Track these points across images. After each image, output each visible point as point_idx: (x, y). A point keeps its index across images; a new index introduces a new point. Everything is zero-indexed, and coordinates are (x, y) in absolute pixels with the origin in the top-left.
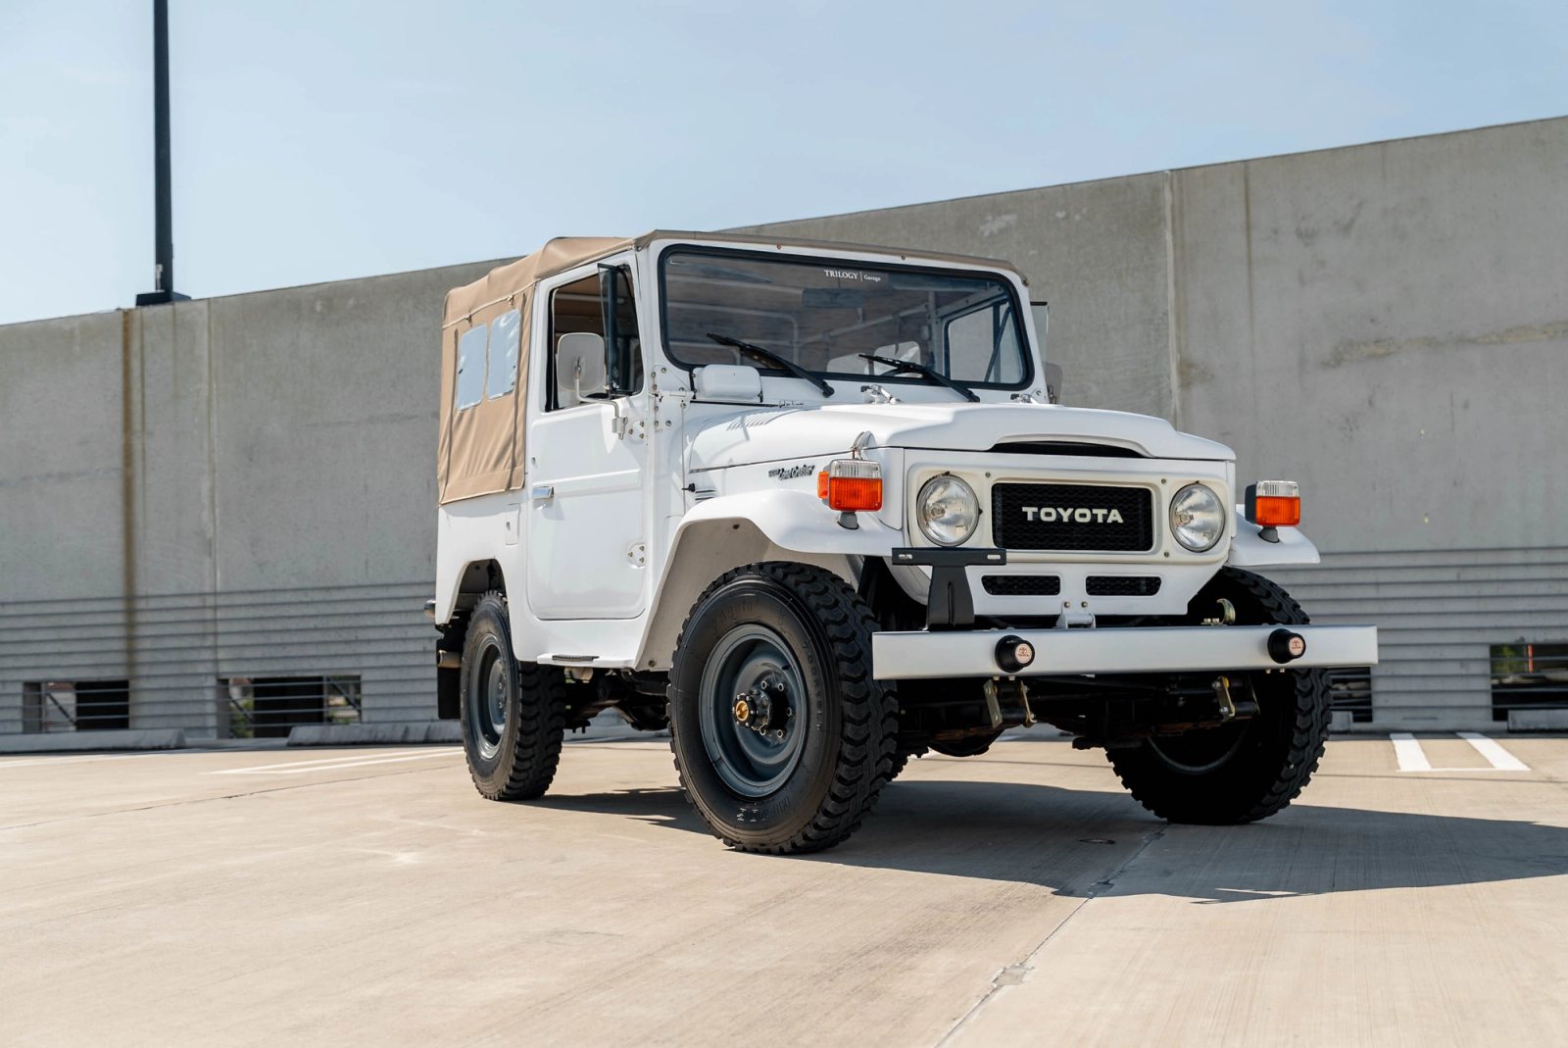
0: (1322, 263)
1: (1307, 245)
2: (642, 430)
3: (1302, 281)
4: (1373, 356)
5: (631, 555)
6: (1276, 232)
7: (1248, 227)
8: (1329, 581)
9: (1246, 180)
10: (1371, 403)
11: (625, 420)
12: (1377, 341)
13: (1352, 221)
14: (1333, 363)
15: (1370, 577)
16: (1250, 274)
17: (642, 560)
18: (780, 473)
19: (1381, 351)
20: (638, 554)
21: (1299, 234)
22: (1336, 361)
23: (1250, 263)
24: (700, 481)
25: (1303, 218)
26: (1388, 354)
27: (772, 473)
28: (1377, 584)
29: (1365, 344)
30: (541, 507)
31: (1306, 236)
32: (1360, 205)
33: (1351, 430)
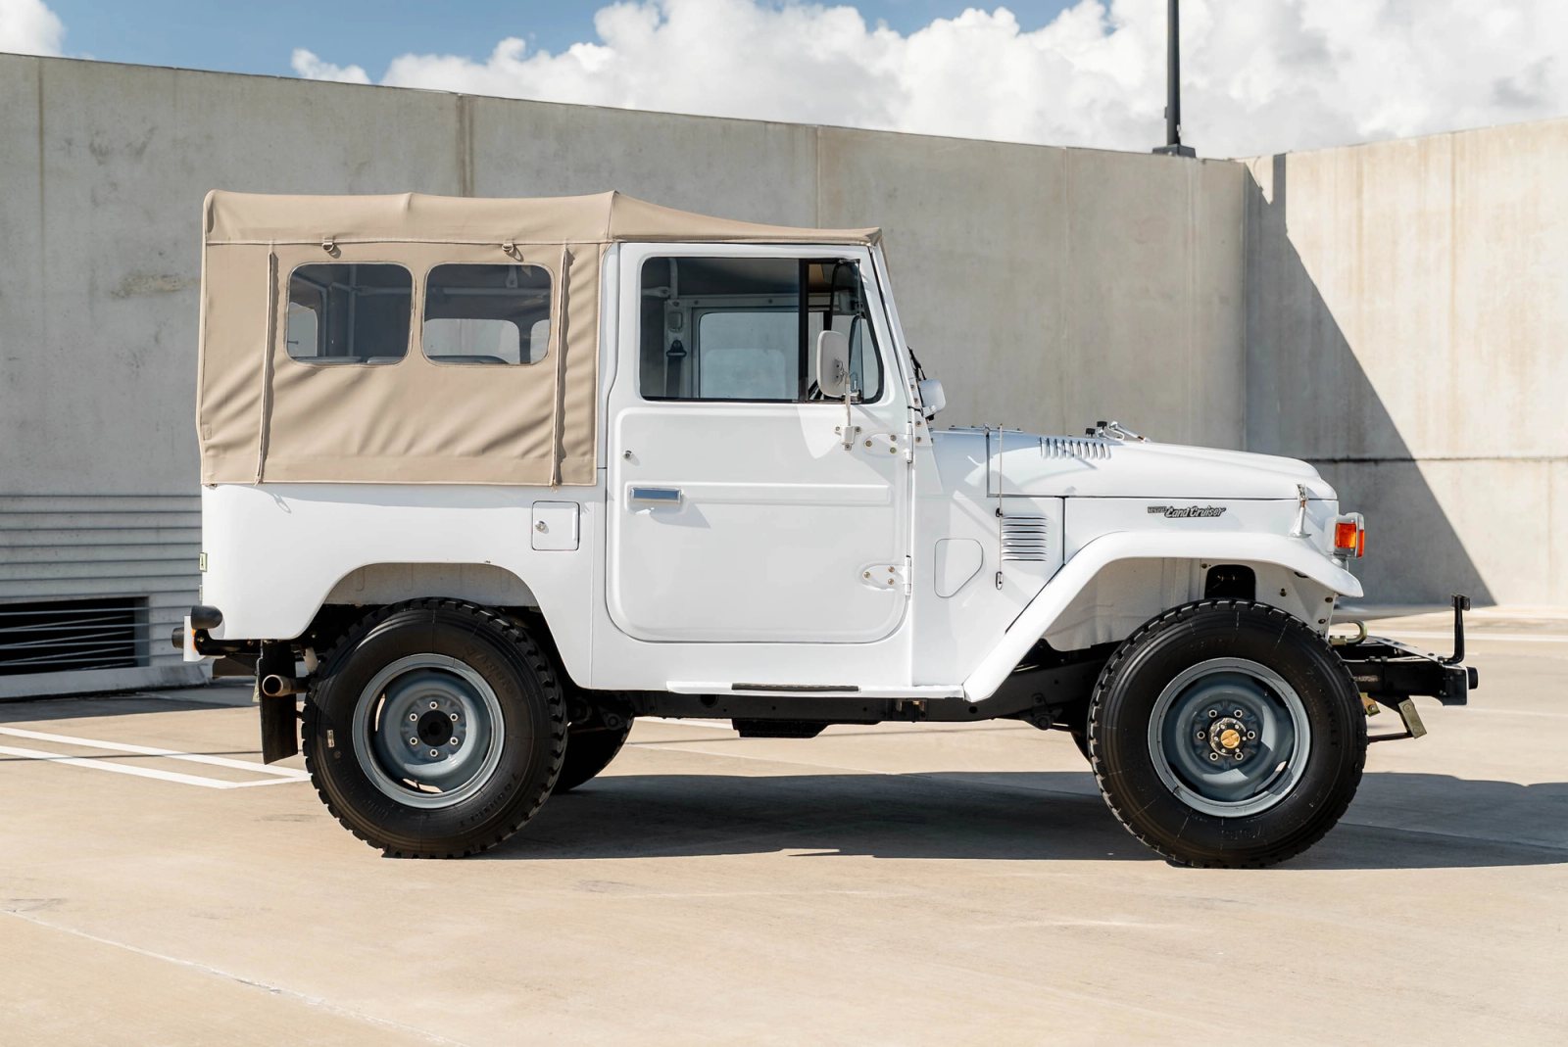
0: (114, 186)
1: (100, 163)
2: (894, 444)
3: (95, 201)
4: (161, 291)
5: (868, 575)
6: (69, 142)
7: (42, 132)
8: (114, 525)
9: (41, 80)
10: (157, 340)
11: (858, 429)
12: (164, 277)
13: (144, 146)
14: (122, 293)
15: (152, 521)
16: (42, 184)
17: (891, 582)
18: (1171, 513)
19: (168, 287)
20: (881, 574)
21: (93, 150)
22: (125, 292)
23: (42, 173)
24: (1010, 507)
25: (97, 133)
26: (174, 291)
27: (1152, 510)
28: (158, 529)
29: (153, 277)
30: (647, 511)
31: (100, 153)
32: (151, 131)
33: (138, 367)
